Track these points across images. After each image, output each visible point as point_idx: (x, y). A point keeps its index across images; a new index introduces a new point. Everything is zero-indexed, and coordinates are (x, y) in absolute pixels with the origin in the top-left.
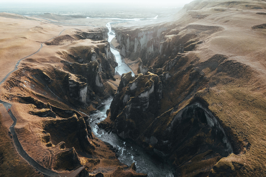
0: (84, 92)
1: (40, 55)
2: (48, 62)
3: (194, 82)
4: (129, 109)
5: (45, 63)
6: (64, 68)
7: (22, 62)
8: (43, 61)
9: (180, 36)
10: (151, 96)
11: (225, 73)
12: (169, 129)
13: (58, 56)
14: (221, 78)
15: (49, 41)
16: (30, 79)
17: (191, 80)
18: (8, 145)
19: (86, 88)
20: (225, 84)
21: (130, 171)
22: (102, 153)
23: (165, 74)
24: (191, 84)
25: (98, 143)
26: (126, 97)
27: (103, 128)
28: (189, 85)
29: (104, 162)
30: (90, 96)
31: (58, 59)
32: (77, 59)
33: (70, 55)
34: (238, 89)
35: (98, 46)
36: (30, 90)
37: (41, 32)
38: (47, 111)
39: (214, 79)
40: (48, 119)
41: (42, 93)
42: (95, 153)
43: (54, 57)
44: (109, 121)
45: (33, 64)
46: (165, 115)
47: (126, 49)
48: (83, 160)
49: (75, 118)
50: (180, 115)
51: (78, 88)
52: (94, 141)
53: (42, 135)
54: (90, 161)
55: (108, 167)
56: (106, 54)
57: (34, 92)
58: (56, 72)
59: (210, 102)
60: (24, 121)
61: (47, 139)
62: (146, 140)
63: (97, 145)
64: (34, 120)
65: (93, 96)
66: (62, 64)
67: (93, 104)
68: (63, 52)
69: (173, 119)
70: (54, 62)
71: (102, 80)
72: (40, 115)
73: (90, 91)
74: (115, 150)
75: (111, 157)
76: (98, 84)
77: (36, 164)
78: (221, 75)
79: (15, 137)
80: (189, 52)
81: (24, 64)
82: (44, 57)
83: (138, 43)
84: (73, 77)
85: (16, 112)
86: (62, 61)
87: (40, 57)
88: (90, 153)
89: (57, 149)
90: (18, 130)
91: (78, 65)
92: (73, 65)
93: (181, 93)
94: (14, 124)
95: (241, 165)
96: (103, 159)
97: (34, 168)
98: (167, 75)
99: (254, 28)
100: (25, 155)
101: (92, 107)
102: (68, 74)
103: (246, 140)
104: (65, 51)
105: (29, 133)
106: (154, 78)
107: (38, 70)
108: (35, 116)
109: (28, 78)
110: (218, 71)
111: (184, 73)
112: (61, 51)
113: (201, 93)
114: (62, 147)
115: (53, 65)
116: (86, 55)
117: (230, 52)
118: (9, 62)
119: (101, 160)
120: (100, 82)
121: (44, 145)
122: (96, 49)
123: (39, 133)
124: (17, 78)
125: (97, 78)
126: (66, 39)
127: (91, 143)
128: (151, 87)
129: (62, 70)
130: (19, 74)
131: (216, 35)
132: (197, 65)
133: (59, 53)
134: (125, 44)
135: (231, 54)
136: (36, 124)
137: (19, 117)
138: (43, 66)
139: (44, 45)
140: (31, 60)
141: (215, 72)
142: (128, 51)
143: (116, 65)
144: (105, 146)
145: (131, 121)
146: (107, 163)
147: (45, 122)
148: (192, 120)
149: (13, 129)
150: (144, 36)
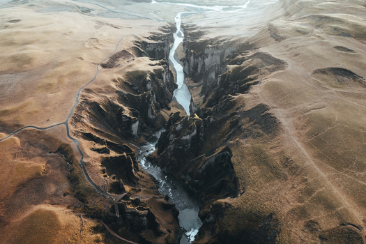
0: (135, 127)
1: (96, 84)
2: (103, 92)
3: (233, 130)
4: (172, 149)
5: (101, 94)
6: (119, 100)
7: (81, 93)
8: (100, 91)
9: (243, 67)
10: (193, 138)
11: (260, 126)
12: (200, 171)
13: (113, 85)
14: (255, 131)
15: (105, 62)
16: (89, 113)
17: (231, 127)
18: (80, 173)
19: (138, 122)
20: (254, 138)
21: (162, 200)
22: (145, 184)
23: (209, 119)
24: (230, 131)
25: (143, 175)
26: (172, 136)
27: (150, 161)
28: (228, 132)
29: (145, 191)
30: (141, 128)
31: (113, 89)
32: (131, 87)
33: (125, 83)
34: (261, 145)
35: (155, 70)
36: (89, 124)
37: (97, 48)
38: (103, 148)
39: (249, 130)
40: (104, 155)
41: (98, 126)
42: (138, 183)
43: (109, 87)
44: (156, 155)
45: (91, 95)
46: (198, 159)
47: (189, 66)
48: (127, 188)
49: (124, 156)
50: (213, 160)
51: (130, 122)
52: (139, 173)
53: (100, 168)
54: (133, 189)
55: (146, 195)
56: (162, 79)
57: (92, 126)
58: (110, 105)
59: (234, 154)
60: (88, 157)
61: (103, 171)
62: (183, 177)
63: (141, 177)
64: (95, 156)
65: (145, 128)
66: (117, 95)
67: (144, 136)
68: (119, 79)
69: (204, 164)
70: (109, 92)
71: (155, 111)
72: (98, 151)
73: (142, 124)
74: (157, 182)
75: (152, 188)
76: (151, 116)
77: (98, 188)
78: (255, 128)
79: (84, 168)
80: (241, 95)
81: (83, 96)
82: (99, 87)
83: (202, 63)
84: (127, 111)
85: (82, 149)
86: (117, 92)
87: (97, 86)
88: (135, 184)
89: (110, 180)
90: (85, 163)
91: (132, 95)
92: (127, 95)
93: (221, 138)
94: (82, 158)
95: (230, 205)
96: (145, 189)
97: (97, 190)
98: (212, 119)
99: (316, 72)
100: (91, 181)
101: (142, 139)
102: (122, 108)
103: (243, 189)
104: (121, 77)
105: (92, 166)
106: (198, 122)
107: (95, 103)
108: (95, 153)
109: (87, 111)
110: (255, 123)
111: (227, 118)
112: (116, 76)
113: (231, 144)
114: (114, 178)
115: (108, 96)
116: (142, 81)
117: (275, 102)
118: (70, 93)
119: (142, 189)
120: (153, 114)
121: (102, 176)
122: (152, 76)
123: (98, 166)
124: (79, 113)
125: (149, 111)
126: (122, 56)
127: (136, 175)
128: (193, 131)
129: (117, 102)
130: (80, 108)
131: (274, 77)
132: (240, 113)
133: (114, 81)
134: (188, 62)
135: (275, 105)
136: (96, 160)
137: (85, 153)
138: (100, 98)
139: (100, 68)
140: (88, 91)
141: (252, 123)
142: (191, 70)
143: (176, 86)
144: (149, 178)
145: (173, 159)
146: (146, 192)
147: (102, 158)
148: (224, 165)
149: (81, 161)
150: (210, 56)
